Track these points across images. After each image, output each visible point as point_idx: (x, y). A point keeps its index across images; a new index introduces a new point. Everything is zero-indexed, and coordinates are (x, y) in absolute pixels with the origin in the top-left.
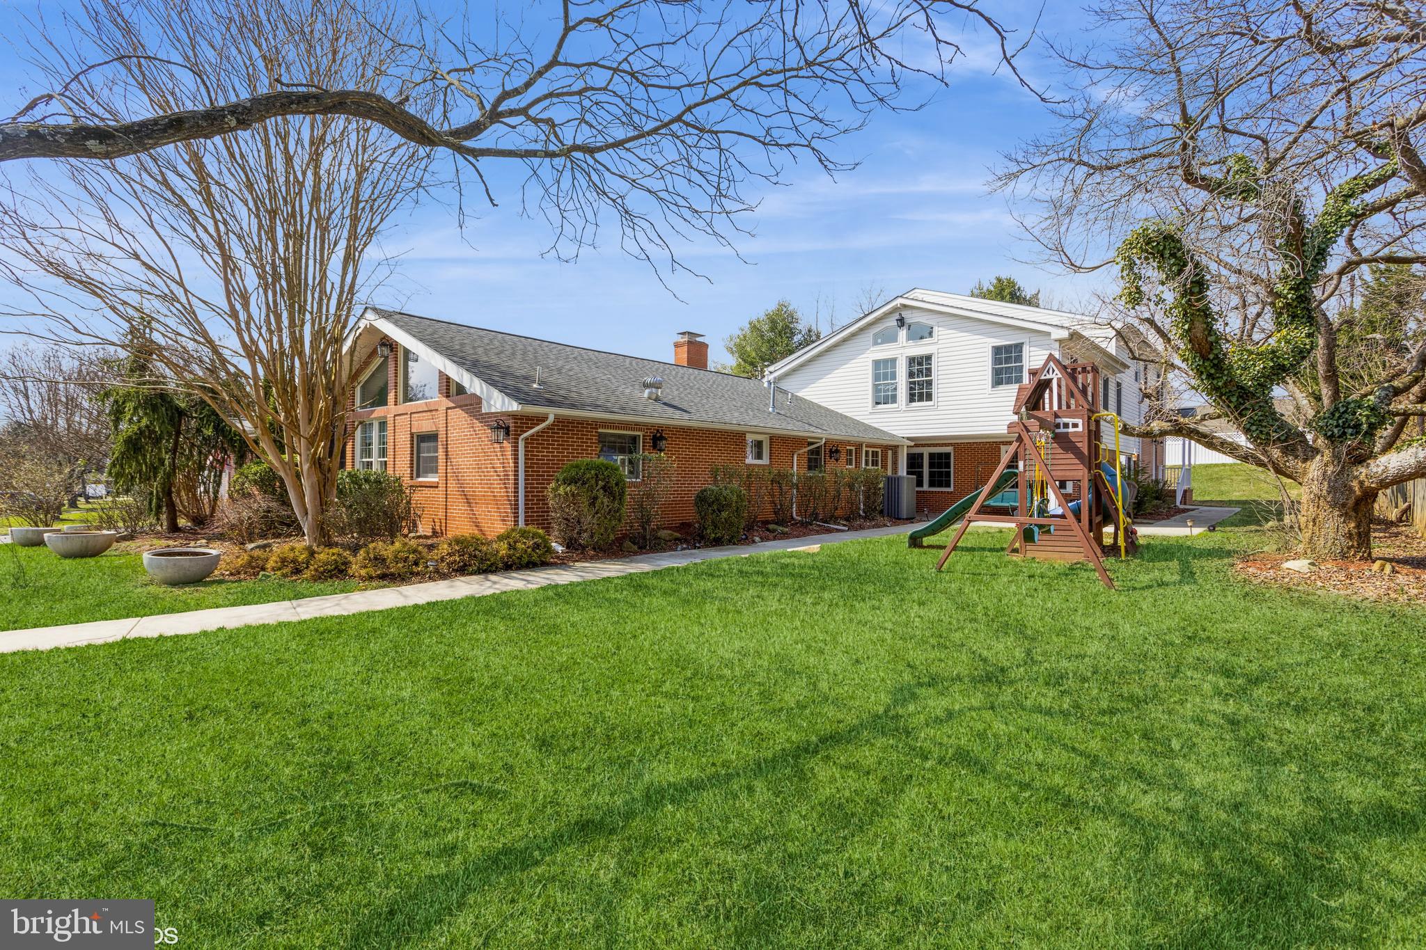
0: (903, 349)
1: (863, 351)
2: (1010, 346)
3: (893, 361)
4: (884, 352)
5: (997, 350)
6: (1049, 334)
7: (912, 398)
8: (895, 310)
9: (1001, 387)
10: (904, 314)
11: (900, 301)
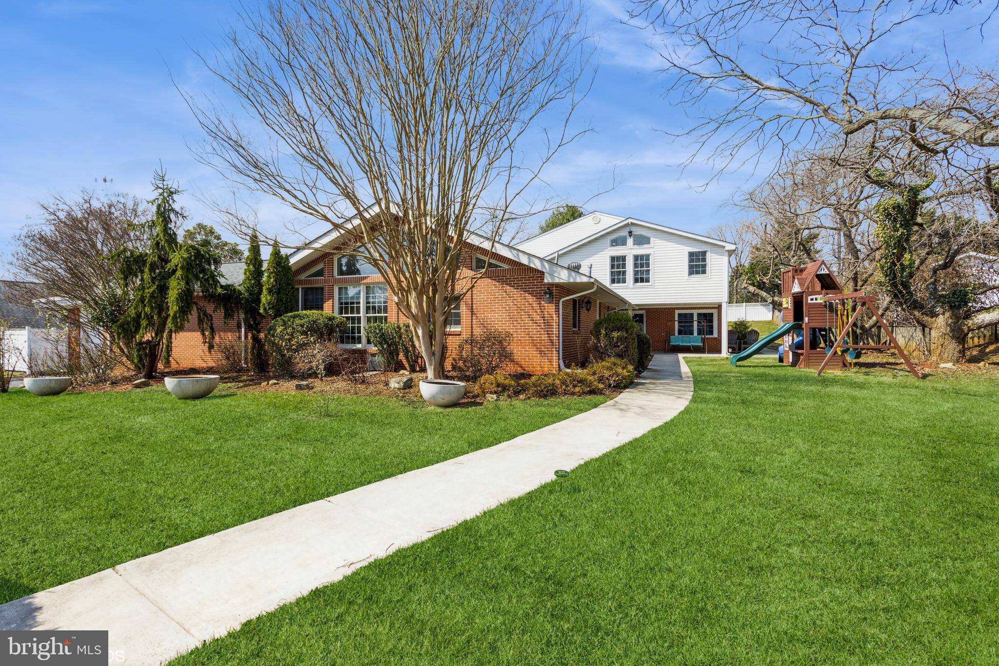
0: (630, 250)
1: (603, 250)
2: (699, 252)
3: (623, 258)
4: (618, 251)
5: (691, 254)
6: (724, 247)
7: (636, 281)
8: (627, 225)
9: (693, 276)
10: (633, 229)
11: (630, 221)
